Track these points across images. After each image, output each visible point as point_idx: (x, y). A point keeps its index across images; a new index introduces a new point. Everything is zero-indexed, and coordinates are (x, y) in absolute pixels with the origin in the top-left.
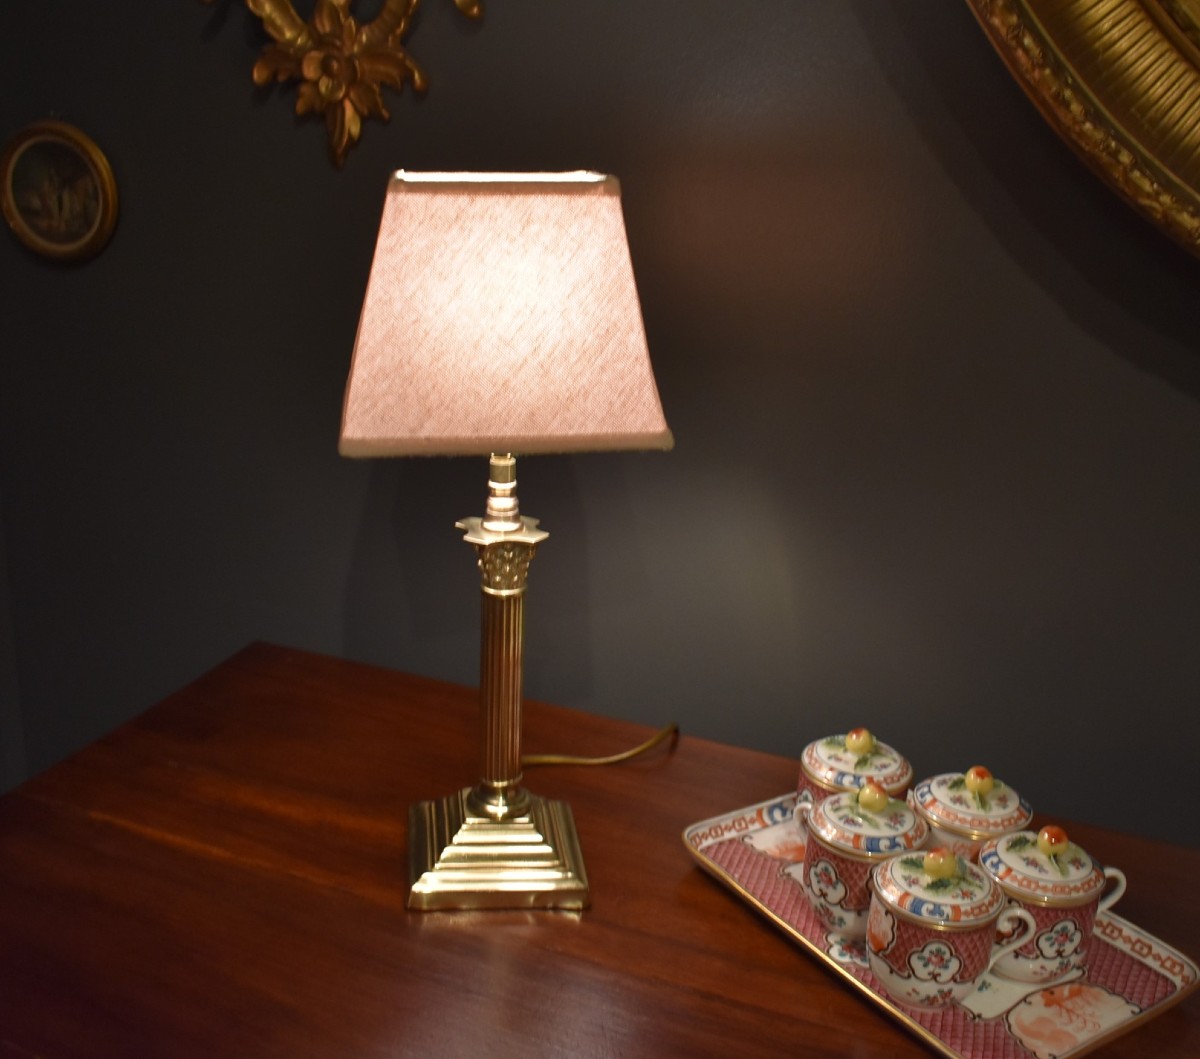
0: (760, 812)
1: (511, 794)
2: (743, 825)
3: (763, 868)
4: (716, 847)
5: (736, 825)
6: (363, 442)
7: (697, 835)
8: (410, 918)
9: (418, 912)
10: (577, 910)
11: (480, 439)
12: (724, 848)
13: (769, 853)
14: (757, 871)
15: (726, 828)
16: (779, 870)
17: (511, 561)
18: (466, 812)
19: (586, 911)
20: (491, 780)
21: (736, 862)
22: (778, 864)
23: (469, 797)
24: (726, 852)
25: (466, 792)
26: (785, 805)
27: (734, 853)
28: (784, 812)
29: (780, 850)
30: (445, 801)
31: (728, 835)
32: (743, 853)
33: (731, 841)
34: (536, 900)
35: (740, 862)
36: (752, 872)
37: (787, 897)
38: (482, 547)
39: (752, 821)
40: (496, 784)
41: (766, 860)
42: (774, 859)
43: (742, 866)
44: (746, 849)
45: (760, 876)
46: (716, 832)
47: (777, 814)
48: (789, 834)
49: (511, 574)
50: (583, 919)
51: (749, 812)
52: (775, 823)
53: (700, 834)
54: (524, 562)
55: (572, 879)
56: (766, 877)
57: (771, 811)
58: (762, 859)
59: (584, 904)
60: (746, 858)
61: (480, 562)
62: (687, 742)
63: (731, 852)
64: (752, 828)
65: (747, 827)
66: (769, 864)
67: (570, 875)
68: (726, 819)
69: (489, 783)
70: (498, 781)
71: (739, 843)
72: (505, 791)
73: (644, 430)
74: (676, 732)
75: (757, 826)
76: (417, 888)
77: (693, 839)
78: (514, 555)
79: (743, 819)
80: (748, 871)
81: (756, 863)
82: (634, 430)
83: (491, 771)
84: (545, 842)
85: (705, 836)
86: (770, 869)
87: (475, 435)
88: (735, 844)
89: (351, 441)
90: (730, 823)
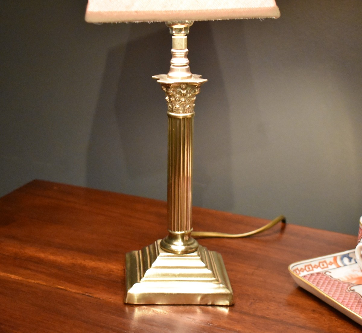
0: (335, 258)
1: (186, 238)
2: (325, 265)
3: (337, 287)
4: (309, 276)
5: (321, 265)
6: (99, 14)
7: (297, 269)
8: (127, 309)
9: (132, 305)
10: (226, 306)
11: (166, 12)
12: (314, 277)
13: (341, 280)
14: (334, 288)
15: (315, 267)
16: (347, 288)
17: (185, 95)
18: (160, 250)
19: (231, 306)
20: (174, 231)
21: (321, 284)
22: (347, 285)
23: (161, 243)
24: (315, 279)
25: (159, 241)
26: (350, 256)
27: (320, 279)
28: (350, 259)
29: (348, 278)
30: (147, 248)
31: (316, 271)
32: (325, 280)
33: (318, 274)
34: (202, 299)
35: (323, 284)
36: (331, 289)
37: (352, 301)
38: (168, 86)
39: (331, 264)
40: (177, 232)
41: (339, 283)
42: (344, 283)
43: (325, 286)
44: (327, 278)
45: (336, 291)
46: (309, 268)
47: (346, 260)
48: (354, 271)
49: (185, 104)
50: (230, 311)
51: (329, 258)
52: (345, 265)
53: (299, 269)
54: (193, 96)
55: (224, 288)
56: (339, 291)
57: (342, 259)
58: (337, 282)
59: (230, 303)
60: (327, 282)
61: (167, 98)
62: (290, 227)
63: (318, 279)
64: (330, 267)
65: (327, 267)
66: (341, 285)
67: (221, 286)
68: (315, 261)
69: (173, 232)
70: (178, 231)
71: (323, 275)
72: (183, 236)
73: (262, 6)
74: (284, 221)
75: (334, 266)
76: (131, 291)
77: (295, 270)
78: (187, 92)
79: (325, 262)
80: (329, 288)
81: (333, 284)
82: (257, 7)
83: (174, 225)
84: (206, 267)
85: (302, 270)
86: (342, 288)
87: (164, 9)
88: (321, 275)
89: (92, 13)
90: (317, 263)
